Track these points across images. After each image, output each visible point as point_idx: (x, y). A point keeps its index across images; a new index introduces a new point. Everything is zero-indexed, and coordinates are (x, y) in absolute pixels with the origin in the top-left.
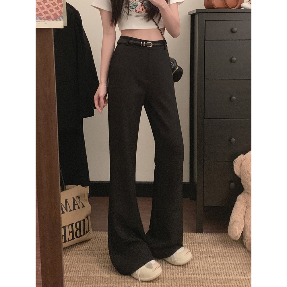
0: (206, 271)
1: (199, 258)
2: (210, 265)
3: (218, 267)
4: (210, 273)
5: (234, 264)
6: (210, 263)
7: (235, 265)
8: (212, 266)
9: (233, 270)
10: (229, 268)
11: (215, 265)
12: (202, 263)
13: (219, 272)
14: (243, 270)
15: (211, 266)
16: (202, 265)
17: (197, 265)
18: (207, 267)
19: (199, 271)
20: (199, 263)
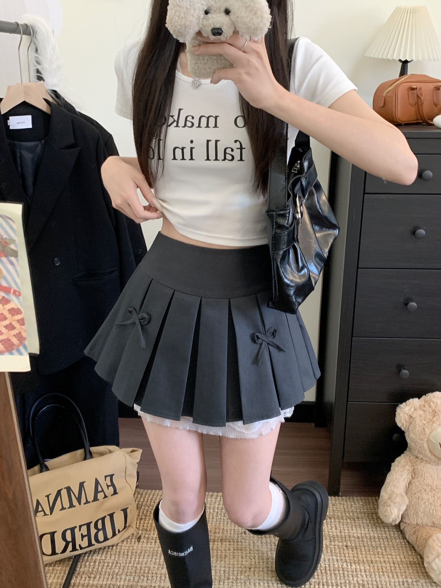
0: (340, 579)
1: (329, 549)
2: (347, 565)
3: (362, 568)
4: (347, 581)
5: (390, 563)
6: (348, 561)
7: (392, 565)
8: (351, 565)
9: (388, 576)
10: (381, 571)
11: (357, 565)
12: (333, 559)
13: (363, 581)
14: (406, 578)
15: (350, 567)
16: (334, 565)
17: (325, 564)
18: (343, 569)
19: (329, 578)
20: (329, 560)
